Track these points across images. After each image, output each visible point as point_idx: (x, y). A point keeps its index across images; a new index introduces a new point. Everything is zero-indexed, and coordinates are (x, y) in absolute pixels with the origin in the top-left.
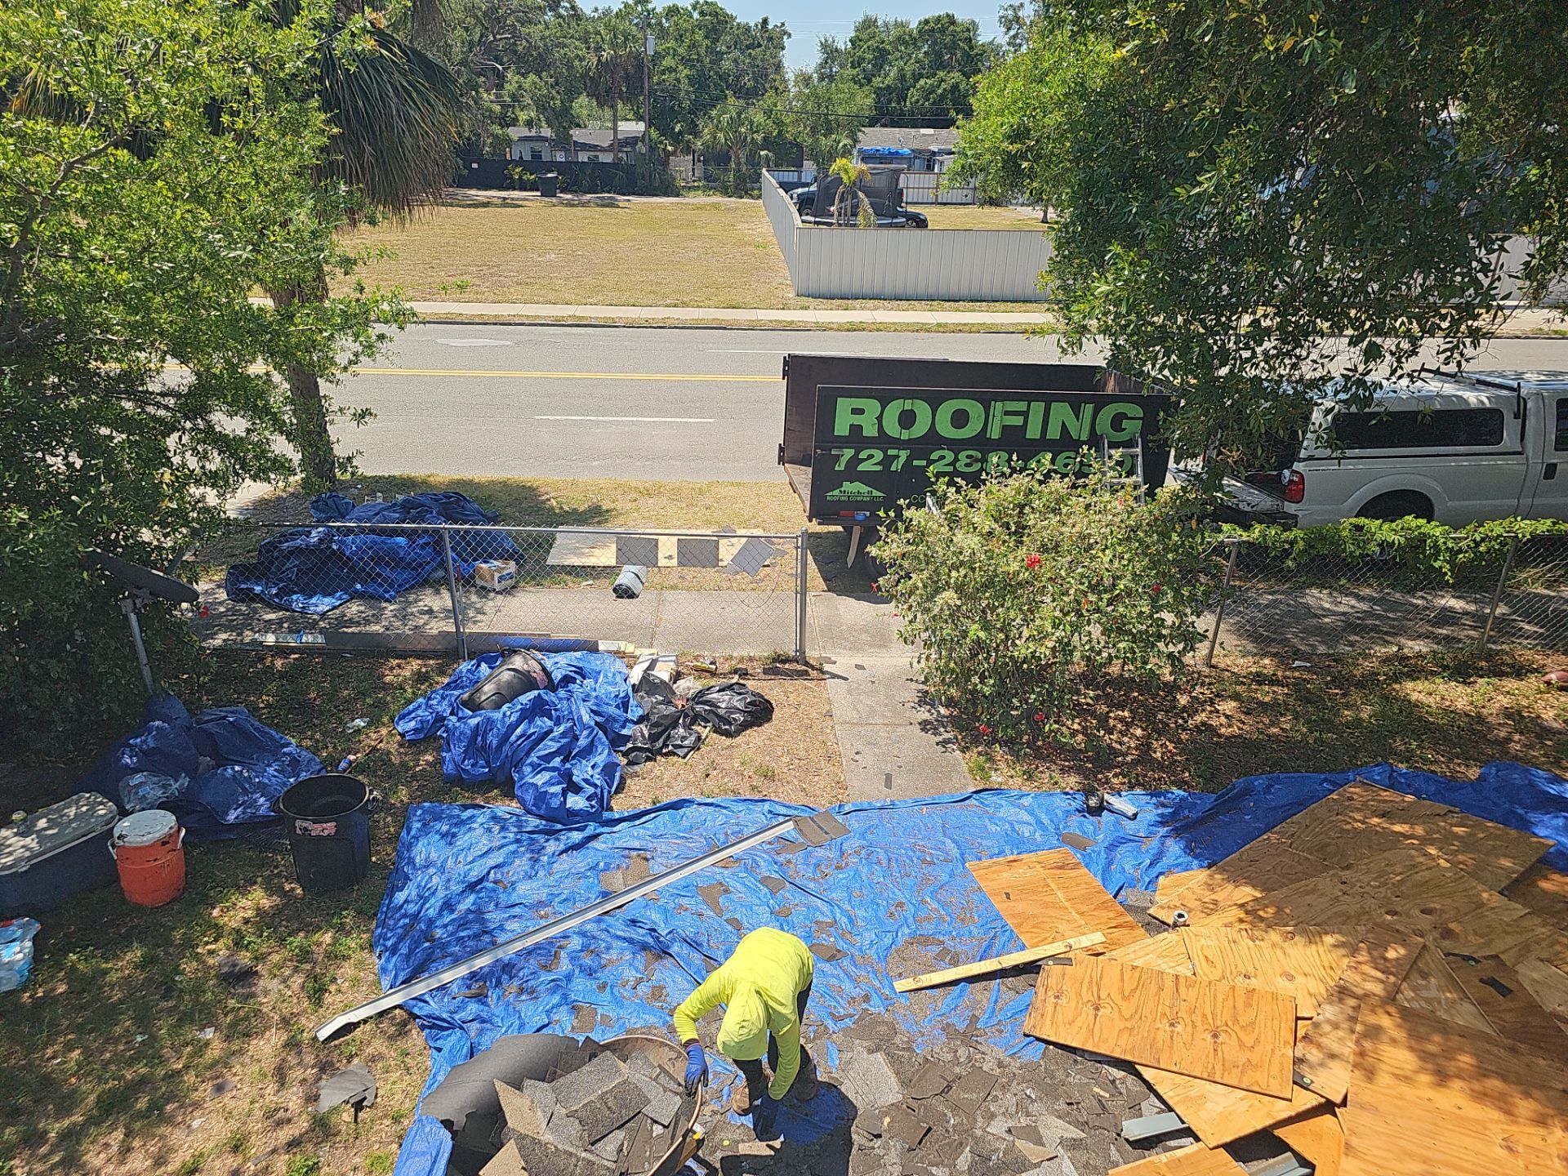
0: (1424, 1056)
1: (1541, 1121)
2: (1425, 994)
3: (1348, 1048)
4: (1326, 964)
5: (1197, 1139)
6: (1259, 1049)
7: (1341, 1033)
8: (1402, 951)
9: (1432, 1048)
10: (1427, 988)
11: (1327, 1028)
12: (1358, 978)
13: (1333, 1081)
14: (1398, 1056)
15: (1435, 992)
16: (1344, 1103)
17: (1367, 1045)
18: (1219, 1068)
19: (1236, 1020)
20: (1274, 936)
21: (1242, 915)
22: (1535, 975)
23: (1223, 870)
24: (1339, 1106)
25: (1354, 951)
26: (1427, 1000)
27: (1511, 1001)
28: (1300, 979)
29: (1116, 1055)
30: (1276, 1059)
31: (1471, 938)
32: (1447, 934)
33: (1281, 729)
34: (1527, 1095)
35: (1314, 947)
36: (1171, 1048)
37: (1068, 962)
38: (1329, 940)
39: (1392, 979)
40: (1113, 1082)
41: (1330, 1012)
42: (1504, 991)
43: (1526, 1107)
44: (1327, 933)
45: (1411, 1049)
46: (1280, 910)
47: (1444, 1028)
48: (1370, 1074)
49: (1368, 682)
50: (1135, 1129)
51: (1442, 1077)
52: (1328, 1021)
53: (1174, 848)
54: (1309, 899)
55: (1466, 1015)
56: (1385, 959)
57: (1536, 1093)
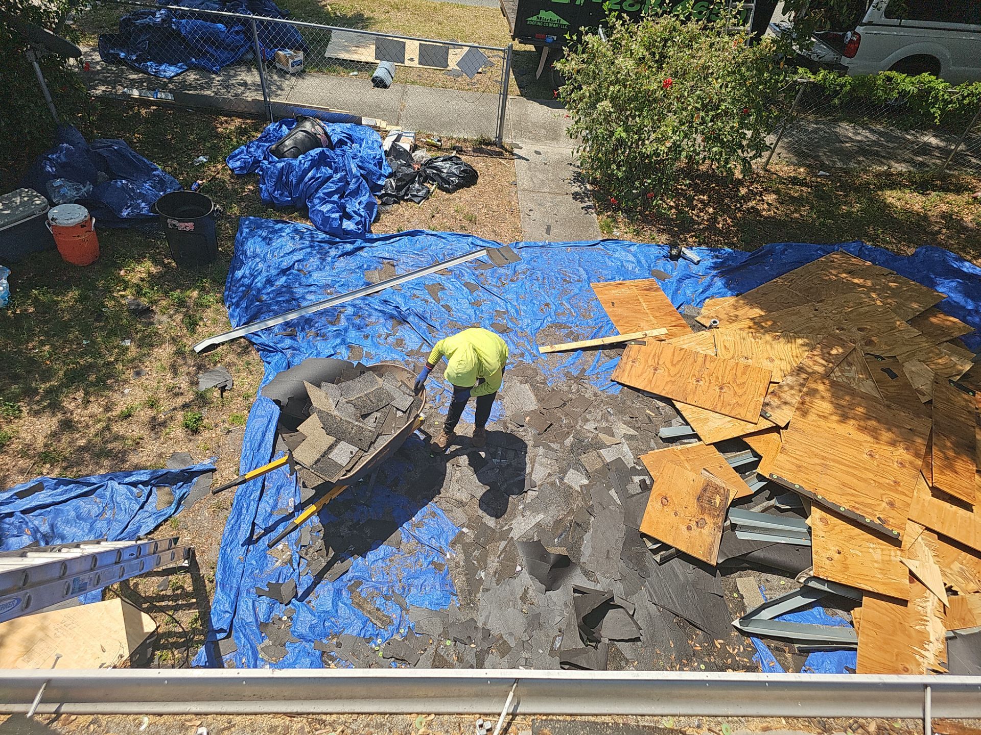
0: (838, 406)
1: (893, 444)
2: (847, 374)
3: (796, 400)
4: (794, 354)
5: (700, 440)
6: (744, 397)
7: (793, 392)
8: (841, 350)
9: (843, 403)
10: (849, 371)
11: (786, 388)
12: (811, 363)
13: (781, 416)
14: (825, 406)
15: (854, 374)
16: (786, 427)
17: (807, 399)
18: (719, 405)
19: (735, 381)
20: (768, 337)
21: (751, 324)
22: (913, 369)
23: (745, 298)
24: (783, 429)
25: (813, 348)
26: (847, 378)
27: (896, 381)
28: (777, 362)
29: (662, 394)
30: (753, 403)
31: (883, 347)
32: (870, 343)
33: (801, 215)
34: (889, 430)
35: (789, 345)
36: (694, 393)
37: (644, 343)
38: (800, 341)
39: (831, 365)
40: (658, 408)
41: (790, 380)
42: (893, 376)
43: (886, 435)
44: (799, 338)
45: (832, 402)
46: (775, 323)
47: (853, 393)
48: (805, 414)
49: (863, 190)
50: (665, 432)
51: (844, 418)
52: (788, 385)
53: (719, 283)
54: (793, 318)
55: (868, 387)
56: (830, 354)
57: (894, 429)
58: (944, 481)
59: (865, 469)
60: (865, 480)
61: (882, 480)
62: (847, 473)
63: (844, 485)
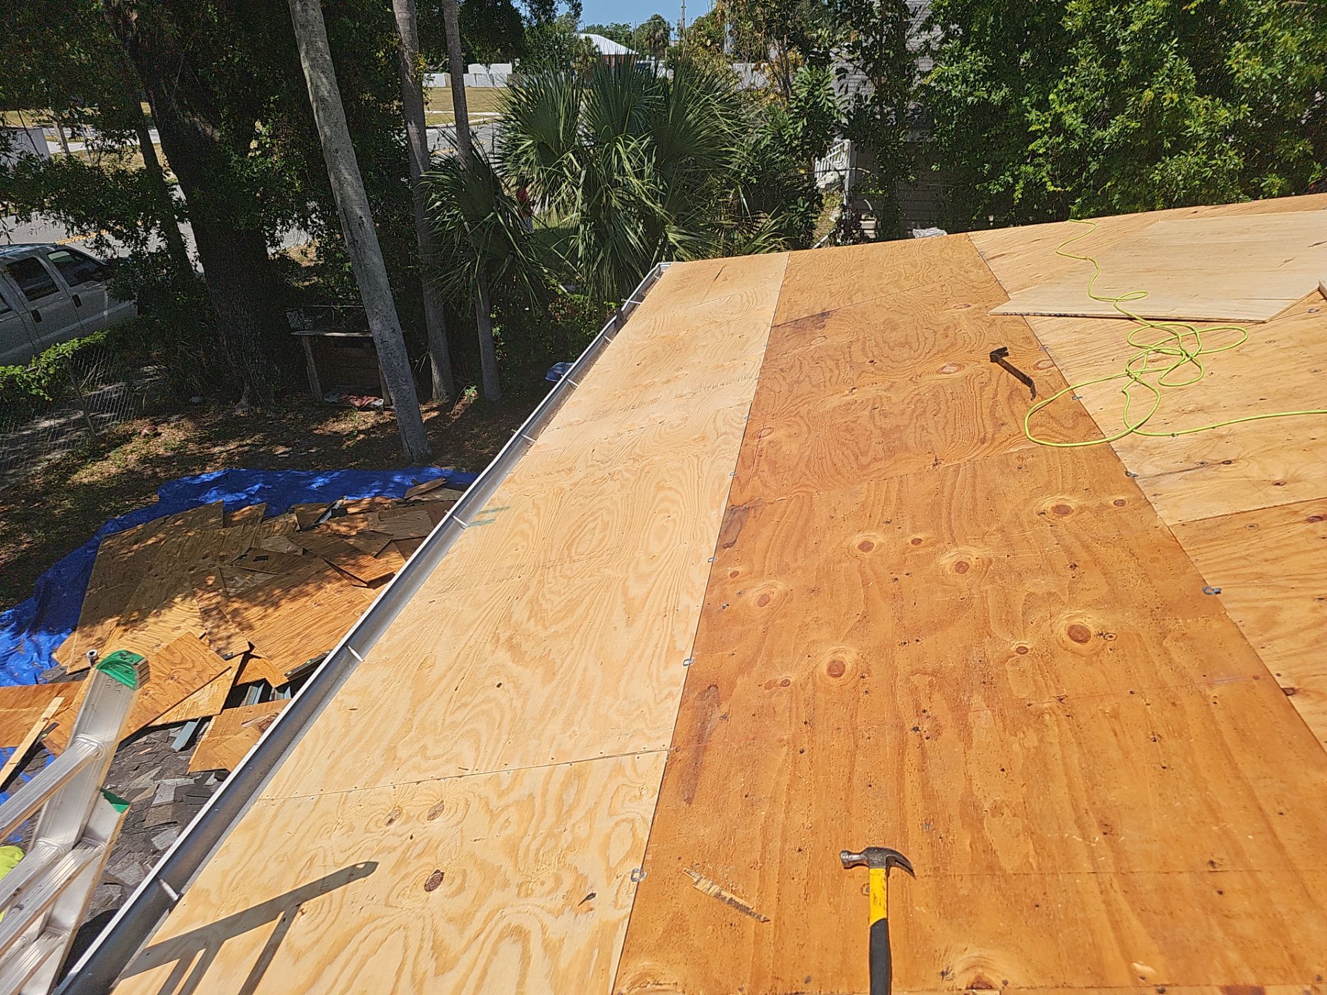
0: (262, 604)
1: (320, 588)
2: (238, 585)
3: (233, 629)
4: (188, 610)
5: (209, 719)
6: (197, 663)
7: (223, 627)
8: (213, 577)
9: (262, 599)
10: (237, 582)
11: (215, 630)
12: (207, 602)
13: (239, 645)
14: (254, 613)
15: (241, 581)
16: (252, 647)
17: (238, 619)
18: (188, 687)
19: (175, 664)
20: (151, 620)
21: (124, 628)
22: (270, 545)
23: (84, 625)
24: (250, 651)
25: (194, 595)
26: (241, 587)
27: (271, 559)
28: (182, 625)
29: (134, 730)
30: (209, 659)
31: (233, 552)
32: (222, 558)
33: (27, 543)
34: (307, 584)
35: (174, 608)
36: (157, 702)
37: (55, 725)
38: (177, 600)
39: (221, 591)
40: (145, 744)
41: (209, 624)
42: (266, 558)
43: (310, 588)
44: (174, 598)
45: (255, 606)
46: (139, 610)
47: (259, 588)
48: (250, 627)
49: (48, 489)
50: (178, 744)
51: (276, 605)
52: (213, 627)
53: (42, 638)
54: (148, 594)
55: (260, 578)
56: (211, 586)
57: (310, 581)
58: (367, 575)
59: (327, 613)
60: (335, 619)
61: (343, 609)
62: (321, 626)
63: (329, 632)
